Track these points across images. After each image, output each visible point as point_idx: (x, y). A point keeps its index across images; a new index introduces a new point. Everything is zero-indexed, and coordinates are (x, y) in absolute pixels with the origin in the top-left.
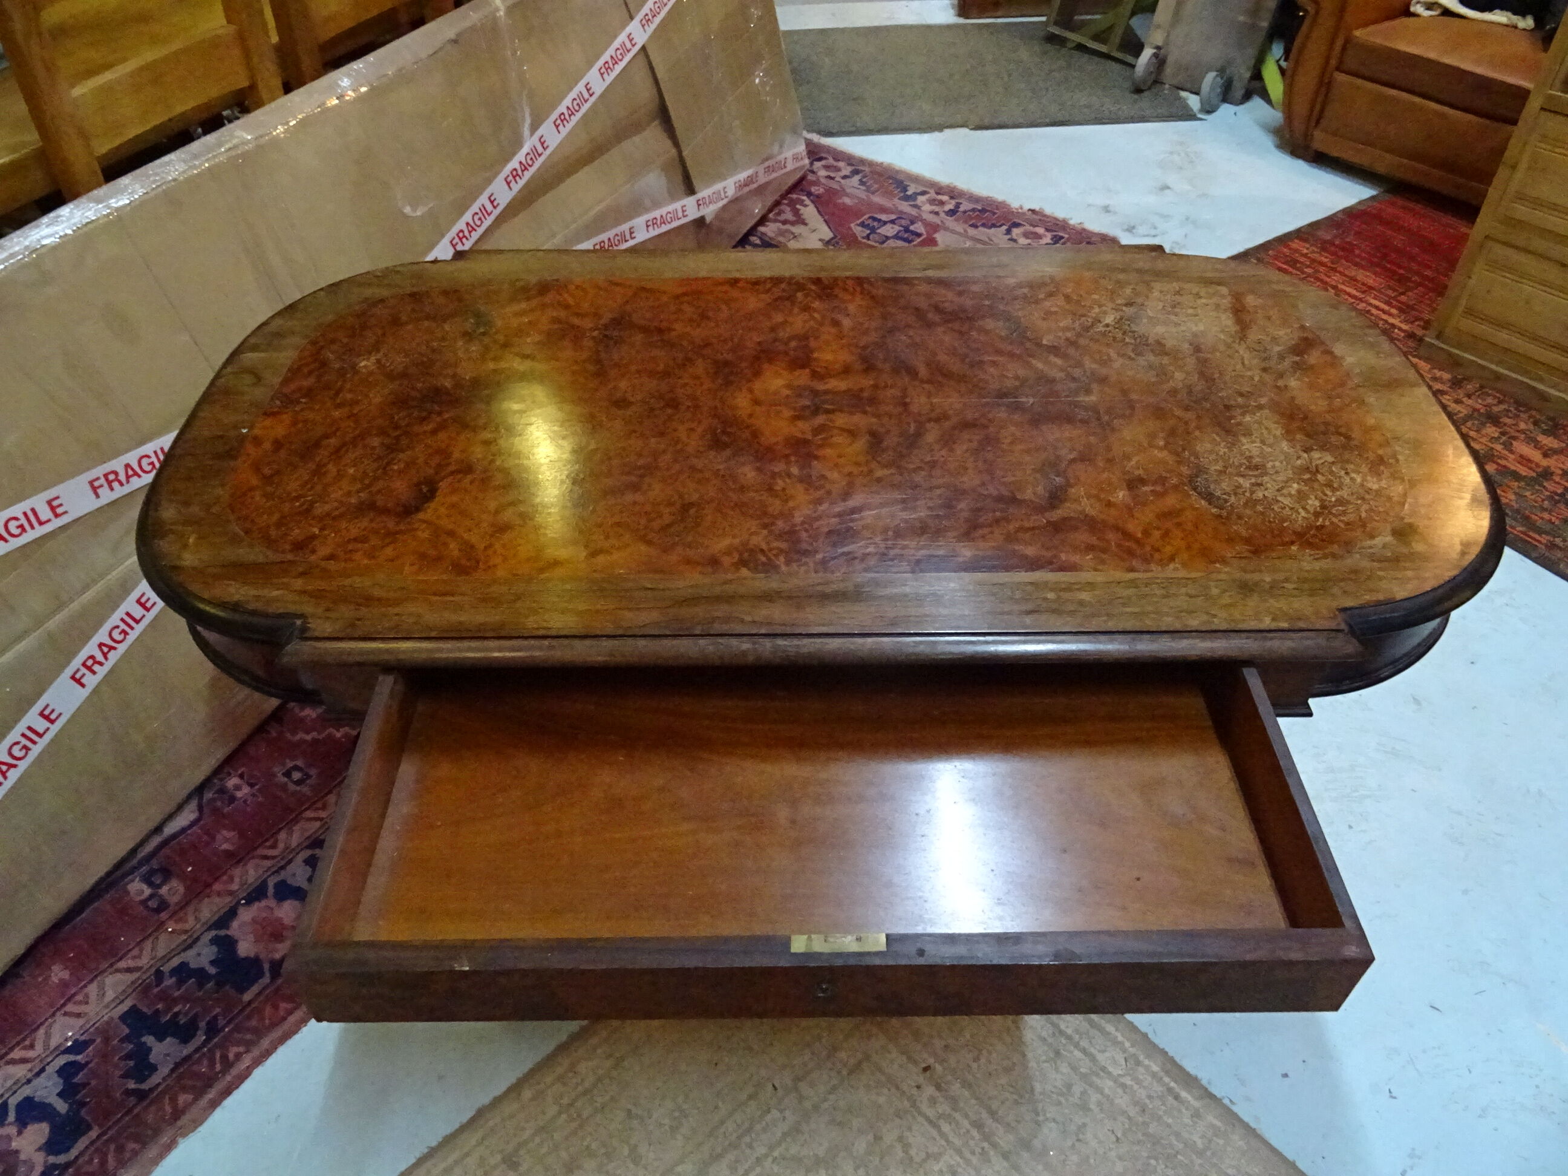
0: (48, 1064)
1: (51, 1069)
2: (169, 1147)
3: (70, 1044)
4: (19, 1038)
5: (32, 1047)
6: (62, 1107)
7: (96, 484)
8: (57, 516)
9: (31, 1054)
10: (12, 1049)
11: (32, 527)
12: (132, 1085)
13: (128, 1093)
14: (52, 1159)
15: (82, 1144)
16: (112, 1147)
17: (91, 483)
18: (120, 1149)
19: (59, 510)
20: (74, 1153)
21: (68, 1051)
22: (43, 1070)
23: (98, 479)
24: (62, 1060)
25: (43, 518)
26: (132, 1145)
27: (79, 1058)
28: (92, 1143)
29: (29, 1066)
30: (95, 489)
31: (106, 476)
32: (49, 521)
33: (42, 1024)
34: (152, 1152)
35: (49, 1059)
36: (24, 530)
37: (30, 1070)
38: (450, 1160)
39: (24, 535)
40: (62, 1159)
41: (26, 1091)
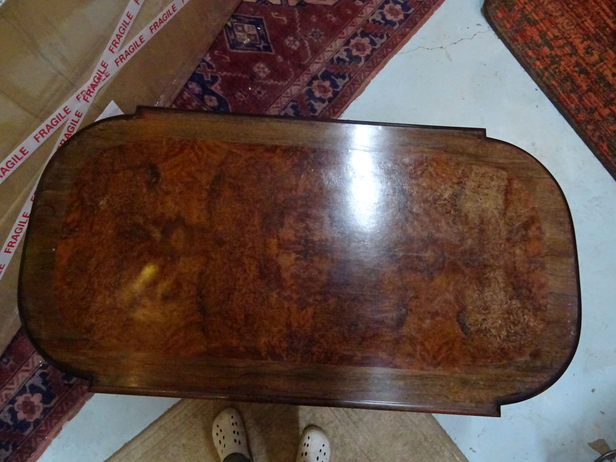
0: (36, 372)
1: (37, 374)
2: (83, 404)
3: (41, 365)
4: (23, 362)
5: (28, 365)
6: (44, 388)
7: (37, 137)
8: (25, 154)
9: (28, 368)
10: (21, 366)
11: (17, 162)
12: (66, 382)
13: (65, 385)
14: (45, 406)
15: (54, 401)
16: (64, 403)
17: (35, 137)
18: (67, 404)
19: (25, 152)
20: (52, 404)
21: (41, 368)
22: (34, 375)
23: (37, 135)
24: (40, 371)
25: (20, 157)
26: (70, 403)
27: (45, 371)
28: (58, 401)
29: (30, 373)
30: (37, 139)
31: (40, 133)
32: (22, 157)
33: (30, 357)
34: (77, 405)
35: (36, 371)
36: (14, 164)
37: (30, 374)
38: (176, 413)
39: (15, 166)
40: (48, 406)
41: (30, 382)
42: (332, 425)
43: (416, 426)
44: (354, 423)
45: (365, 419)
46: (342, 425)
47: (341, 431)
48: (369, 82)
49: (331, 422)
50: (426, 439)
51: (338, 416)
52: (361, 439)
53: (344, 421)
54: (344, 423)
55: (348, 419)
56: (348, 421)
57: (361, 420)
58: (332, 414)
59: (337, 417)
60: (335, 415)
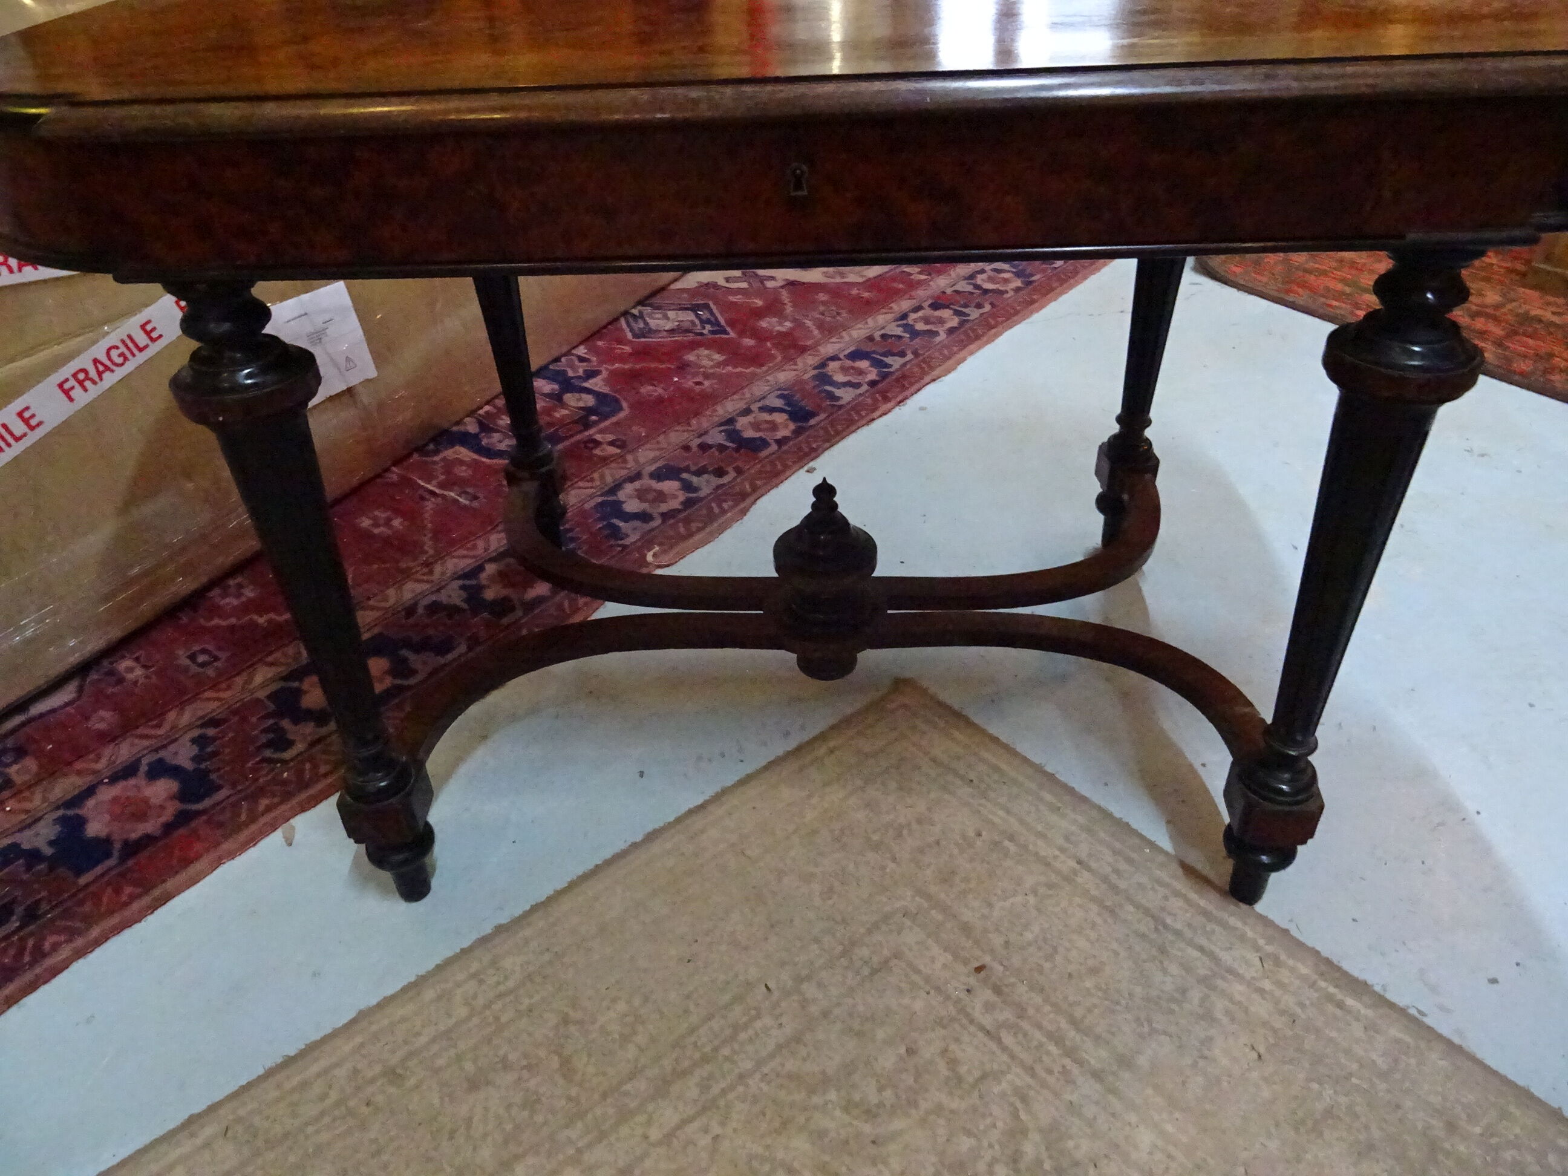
42: (996, 1089)
43: (1384, 1075)
44: (1097, 1075)
45: (1143, 1061)
46: (1044, 1085)
47: (1044, 1111)
48: (964, 359)
49: (996, 1076)
50: (1452, 1127)
51: (1017, 1050)
52: (1146, 1138)
53: (1050, 1072)
54: (1051, 1080)
55: (1067, 1061)
56: (1065, 1071)
57: (1125, 1062)
58: (993, 1046)
59: (1012, 1057)
60: (1005, 1049)
